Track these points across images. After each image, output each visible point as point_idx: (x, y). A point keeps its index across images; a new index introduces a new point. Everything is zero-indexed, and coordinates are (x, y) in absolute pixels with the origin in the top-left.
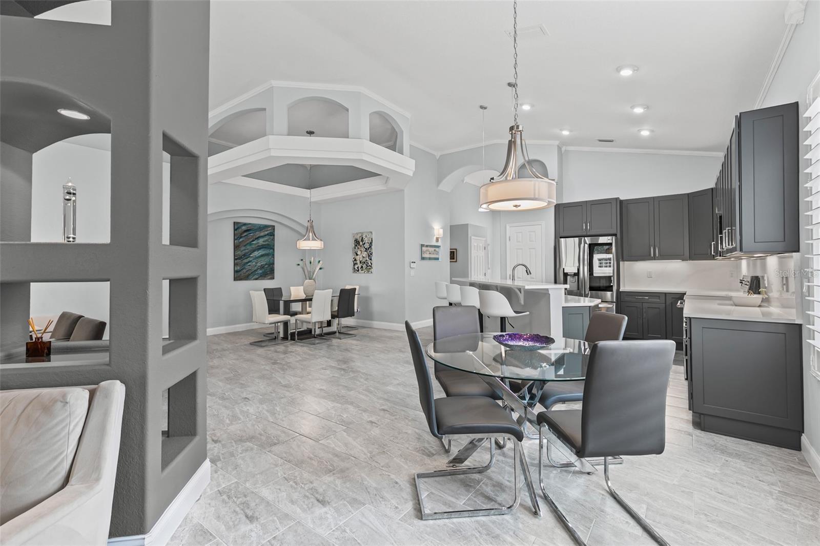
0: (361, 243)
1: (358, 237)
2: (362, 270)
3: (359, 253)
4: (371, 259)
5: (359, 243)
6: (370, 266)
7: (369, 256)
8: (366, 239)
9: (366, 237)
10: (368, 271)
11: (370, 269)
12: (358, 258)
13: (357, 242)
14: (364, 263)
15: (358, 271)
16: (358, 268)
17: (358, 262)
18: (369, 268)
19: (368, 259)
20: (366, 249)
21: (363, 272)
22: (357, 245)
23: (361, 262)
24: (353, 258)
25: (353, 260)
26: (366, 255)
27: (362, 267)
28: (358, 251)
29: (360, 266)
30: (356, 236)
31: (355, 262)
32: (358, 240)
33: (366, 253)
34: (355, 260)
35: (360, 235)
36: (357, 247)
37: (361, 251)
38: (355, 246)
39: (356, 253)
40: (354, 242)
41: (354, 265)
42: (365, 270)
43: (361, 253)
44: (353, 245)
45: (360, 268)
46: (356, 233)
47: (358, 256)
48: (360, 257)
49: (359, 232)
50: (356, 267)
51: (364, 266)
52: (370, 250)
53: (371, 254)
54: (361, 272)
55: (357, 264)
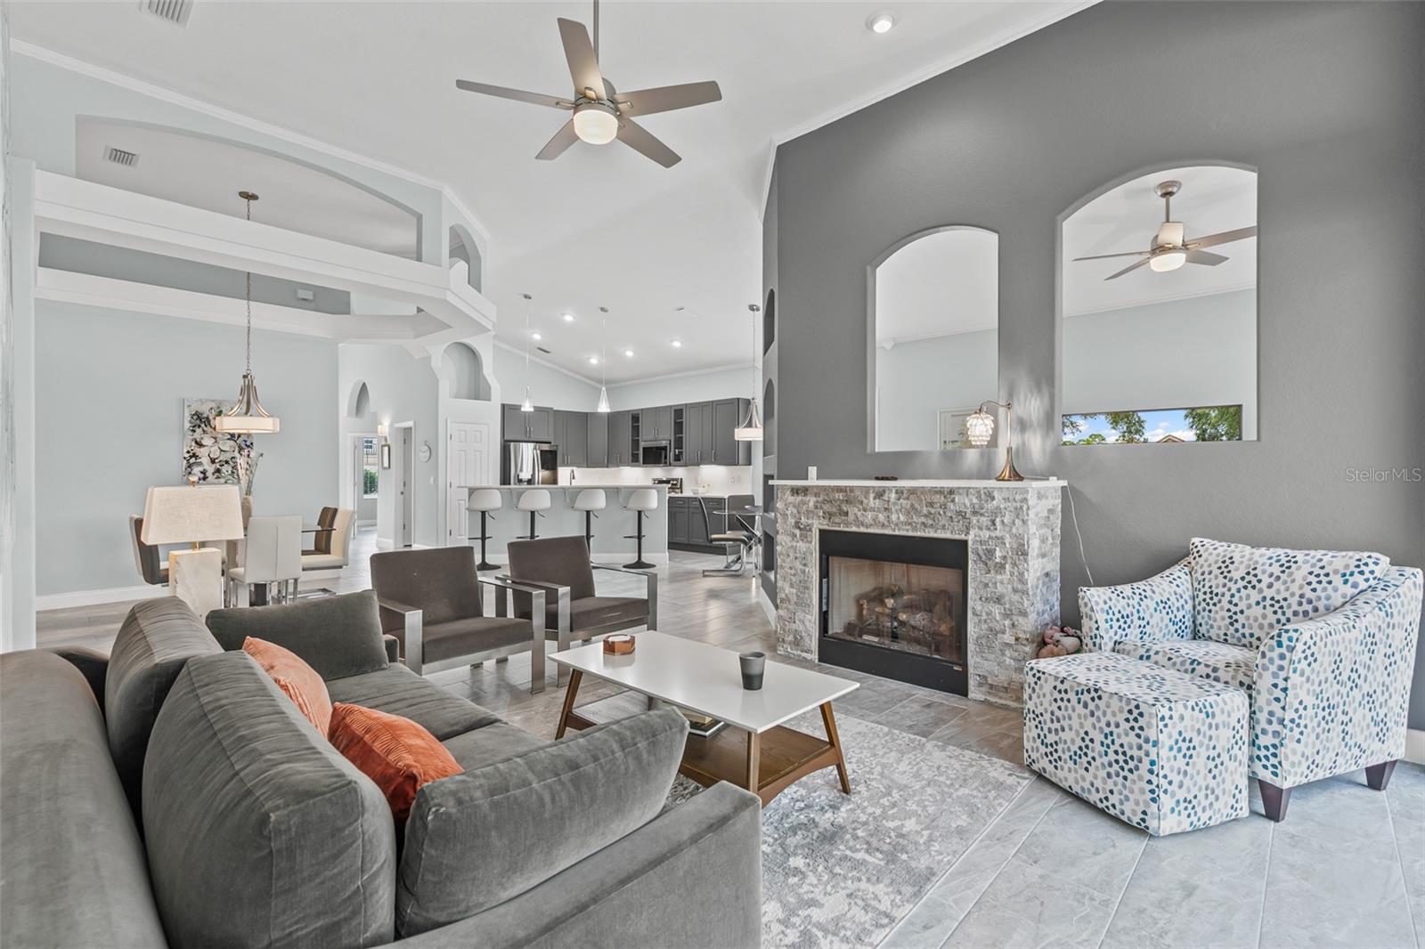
0: (215, 423)
1: (204, 409)
2: (218, 478)
3: (207, 441)
5: (209, 422)
7: (241, 449)
12: (202, 452)
13: (200, 421)
14: (227, 462)
15: (204, 478)
16: (204, 472)
17: (205, 460)
19: (238, 455)
20: (233, 435)
21: (222, 481)
22: (199, 426)
23: (213, 461)
24: (185, 451)
25: (187, 455)
26: (231, 447)
27: (218, 471)
28: (202, 438)
29: (210, 469)
30: (196, 407)
31: (193, 460)
32: (205, 416)
33: (232, 443)
34: (194, 456)
35: (213, 405)
36: (199, 431)
37: (215, 438)
38: (194, 427)
39: (196, 442)
40: (189, 419)
41: (190, 466)
42: (231, 477)
43: (216, 442)
44: (187, 425)
45: (213, 474)
46: (196, 401)
47: (202, 449)
48: (212, 449)
49: (207, 400)
50: (196, 471)
51: (226, 469)
52: (244, 437)
53: (248, 446)
54: (216, 481)
55: (201, 464)
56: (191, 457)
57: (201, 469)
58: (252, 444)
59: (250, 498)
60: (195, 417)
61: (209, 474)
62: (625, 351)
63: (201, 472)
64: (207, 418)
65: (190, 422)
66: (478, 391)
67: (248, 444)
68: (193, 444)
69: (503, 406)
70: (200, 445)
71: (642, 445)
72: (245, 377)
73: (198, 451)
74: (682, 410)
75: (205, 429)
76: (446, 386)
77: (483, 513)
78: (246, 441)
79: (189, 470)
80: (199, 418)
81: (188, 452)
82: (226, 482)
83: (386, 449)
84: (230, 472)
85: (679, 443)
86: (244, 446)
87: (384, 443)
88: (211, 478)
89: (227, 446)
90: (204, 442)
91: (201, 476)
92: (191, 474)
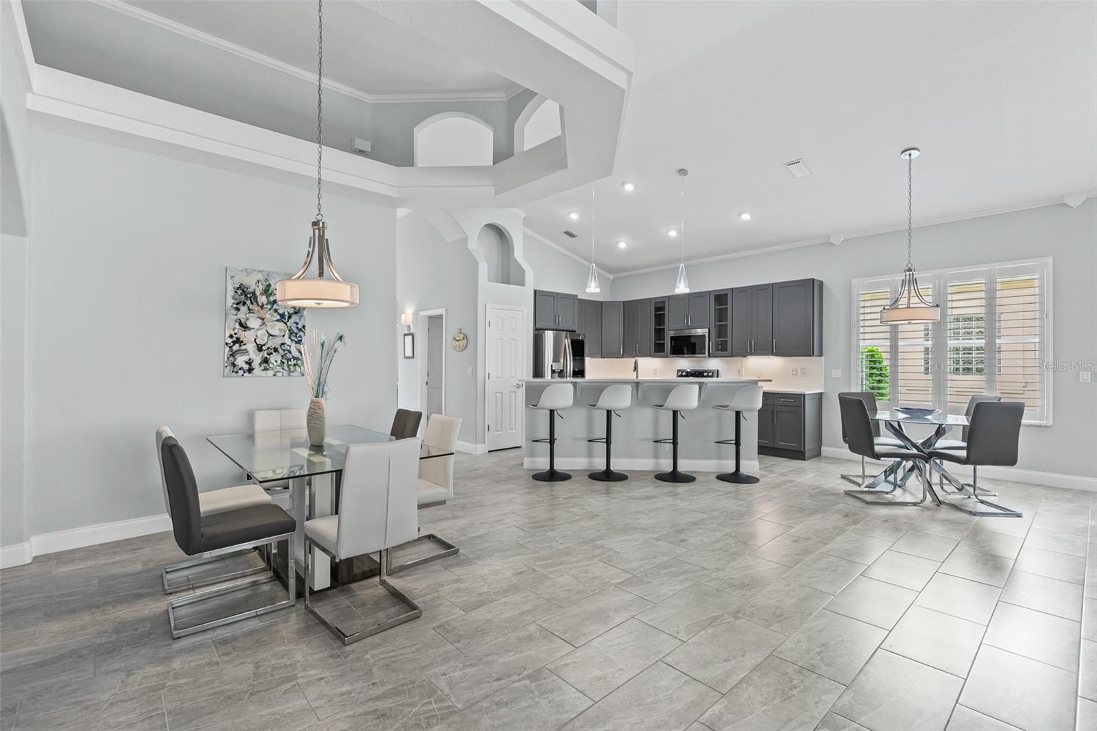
0: (262, 299)
1: (251, 282)
2: (265, 369)
3: (254, 323)
4: (299, 341)
5: (256, 298)
6: (295, 358)
7: (291, 332)
10: (289, 372)
11: (295, 365)
12: (247, 337)
13: (245, 296)
14: (276, 350)
15: (250, 370)
16: (249, 363)
17: (251, 347)
18: (293, 362)
19: (288, 341)
20: (282, 316)
21: (270, 373)
22: (244, 303)
23: (260, 348)
24: (228, 334)
25: (230, 341)
26: (280, 330)
27: (266, 361)
28: (248, 319)
29: (257, 358)
30: (241, 279)
31: (236, 347)
32: (251, 290)
33: (281, 325)
34: (238, 341)
35: (260, 277)
36: (244, 309)
37: (263, 319)
38: (238, 304)
39: (241, 324)
40: (232, 293)
41: (233, 355)
42: (279, 369)
43: (264, 324)
44: (230, 301)
45: (260, 365)
46: (241, 271)
47: (247, 333)
48: (259, 333)
49: (253, 271)
50: (241, 361)
51: (275, 359)
52: (295, 318)
53: (300, 330)
54: (263, 373)
55: (245, 352)
56: (234, 343)
57: (246, 358)
58: (304, 327)
59: (322, 400)
60: (239, 292)
61: (255, 365)
62: (668, 231)
63: (247, 363)
64: (254, 293)
65: (234, 298)
66: (509, 274)
67: (300, 326)
68: (237, 326)
69: (535, 291)
70: (244, 327)
71: (669, 334)
72: (315, 224)
73: (244, 335)
74: (727, 294)
75: (251, 307)
76: (484, 269)
77: (552, 412)
78: (297, 323)
79: (232, 359)
80: (244, 293)
81: (231, 336)
82: (274, 375)
83: (408, 339)
84: (279, 362)
85: (722, 331)
86: (296, 331)
87: (407, 332)
88: (258, 370)
89: (277, 328)
90: (249, 324)
91: (246, 367)
92: (234, 365)
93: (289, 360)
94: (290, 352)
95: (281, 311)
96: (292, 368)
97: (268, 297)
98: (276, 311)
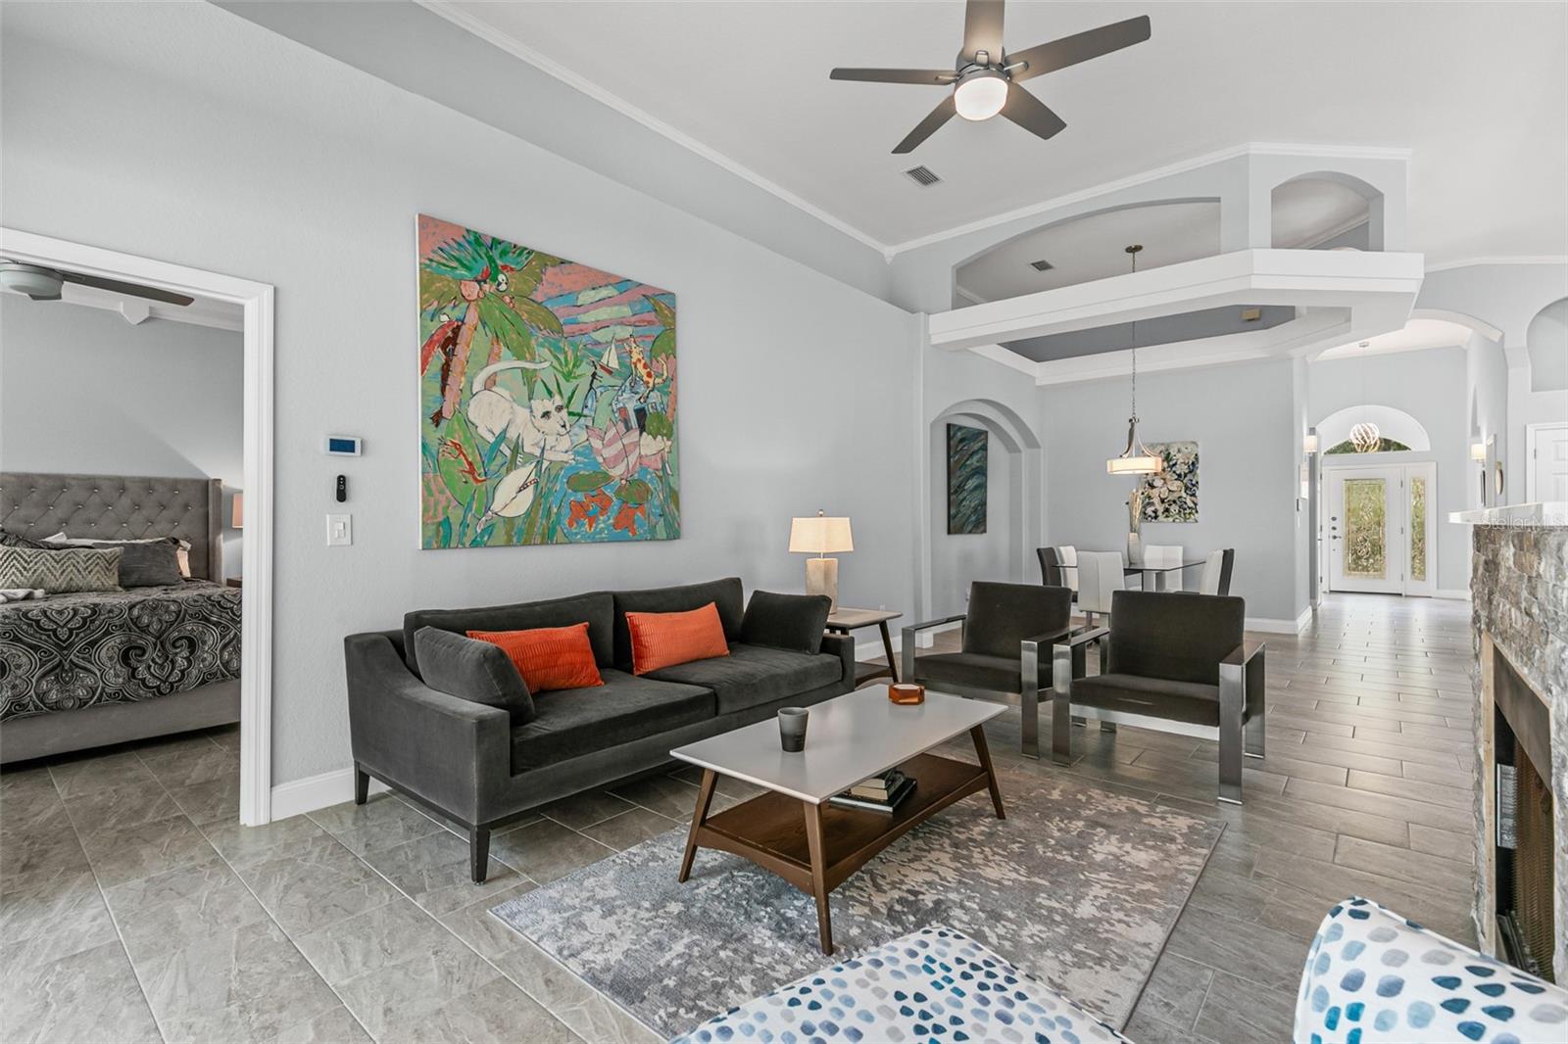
0: (1164, 464)
2: (1167, 517)
3: (1158, 482)
4: (1193, 495)
6: (1190, 508)
7: (1187, 488)
8: (1179, 455)
9: (1179, 451)
10: (1185, 519)
11: (1190, 513)
12: (1154, 493)
14: (1174, 502)
15: (1156, 517)
16: (1155, 512)
17: (1156, 501)
18: (1188, 511)
19: (1184, 495)
20: (1179, 475)
21: (1171, 519)
23: (1163, 501)
25: (1141, 496)
26: (1178, 487)
27: (1167, 510)
28: (1154, 480)
29: (1161, 509)
33: (1179, 483)
35: (1163, 448)
37: (1164, 479)
39: (1149, 484)
41: (1144, 506)
42: (1177, 516)
43: (1165, 483)
45: (1163, 513)
47: (1154, 490)
48: (1162, 490)
49: (1158, 444)
50: (1149, 510)
51: (1174, 509)
52: (1189, 476)
53: (1194, 485)
54: (1165, 520)
55: (1152, 504)
56: (1145, 498)
57: (1153, 508)
58: (1197, 483)
61: (1160, 513)
63: (1153, 512)
67: (1194, 482)
68: (1147, 486)
70: (1152, 486)
73: (1151, 492)
78: (1191, 480)
79: (1144, 509)
82: (1174, 521)
84: (1177, 511)
86: (1190, 486)
88: (1161, 517)
89: (1175, 485)
90: (1155, 484)
91: (1153, 515)
92: (1145, 514)
93: (1185, 509)
94: (1185, 503)
95: (1178, 472)
96: (1188, 516)
97: (1168, 462)
98: (1174, 472)
